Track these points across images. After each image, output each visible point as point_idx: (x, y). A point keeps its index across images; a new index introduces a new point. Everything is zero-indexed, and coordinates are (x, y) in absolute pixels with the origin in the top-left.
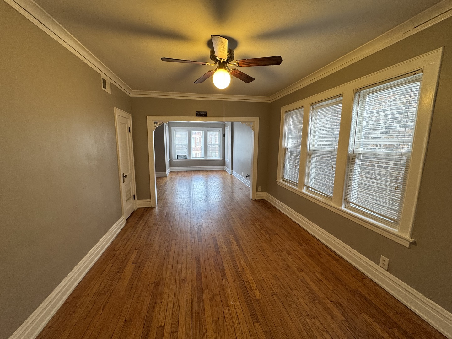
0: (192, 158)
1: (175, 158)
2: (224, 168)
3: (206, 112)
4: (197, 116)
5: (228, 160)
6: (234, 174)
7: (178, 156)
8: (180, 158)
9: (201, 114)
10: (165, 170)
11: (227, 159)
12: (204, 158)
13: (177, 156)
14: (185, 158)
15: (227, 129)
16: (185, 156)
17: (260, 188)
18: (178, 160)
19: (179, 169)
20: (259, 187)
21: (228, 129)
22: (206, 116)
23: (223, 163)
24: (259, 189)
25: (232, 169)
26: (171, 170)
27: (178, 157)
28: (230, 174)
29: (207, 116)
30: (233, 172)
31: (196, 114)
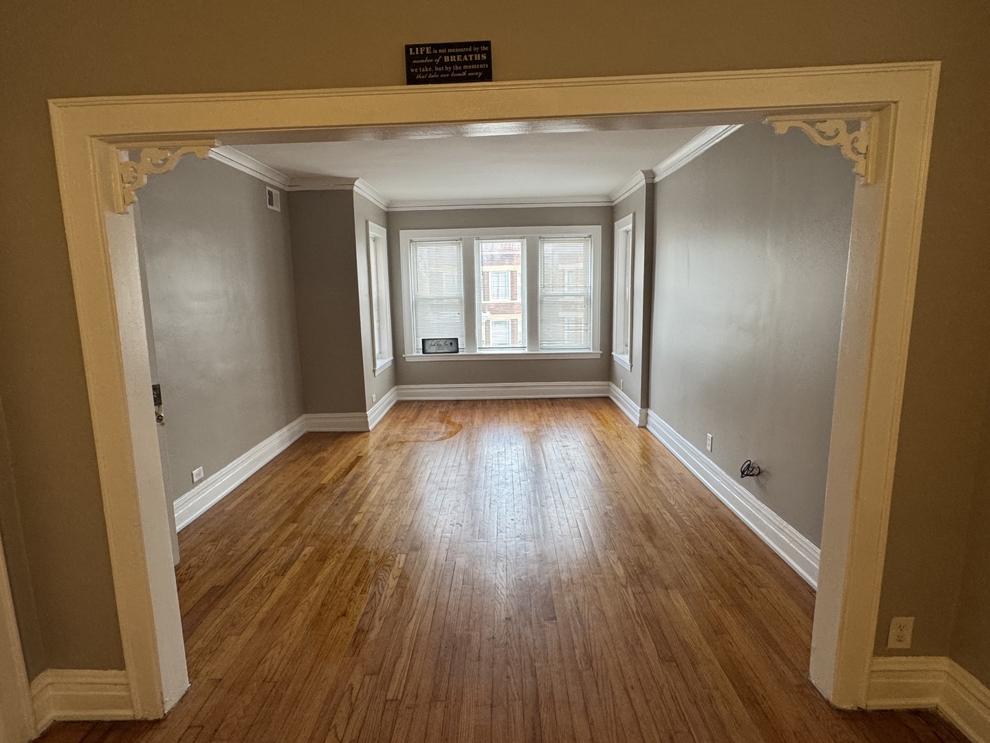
0: (479, 352)
1: (413, 351)
2: (608, 391)
3: (488, 44)
4: (412, 80)
5: (627, 357)
6: (655, 427)
7: (428, 343)
8: (433, 349)
9: (442, 63)
10: (360, 405)
11: (621, 357)
12: (526, 351)
13: (423, 340)
14: (454, 348)
15: (623, 227)
16: (453, 342)
17: (903, 628)
18: (428, 358)
19: (429, 394)
20: (896, 621)
21: (630, 227)
22: (487, 76)
23: (605, 368)
24: (893, 632)
25: (646, 403)
26: (399, 395)
27: (427, 348)
28: (637, 423)
29: (495, 72)
30: (650, 419)
31: (409, 64)
